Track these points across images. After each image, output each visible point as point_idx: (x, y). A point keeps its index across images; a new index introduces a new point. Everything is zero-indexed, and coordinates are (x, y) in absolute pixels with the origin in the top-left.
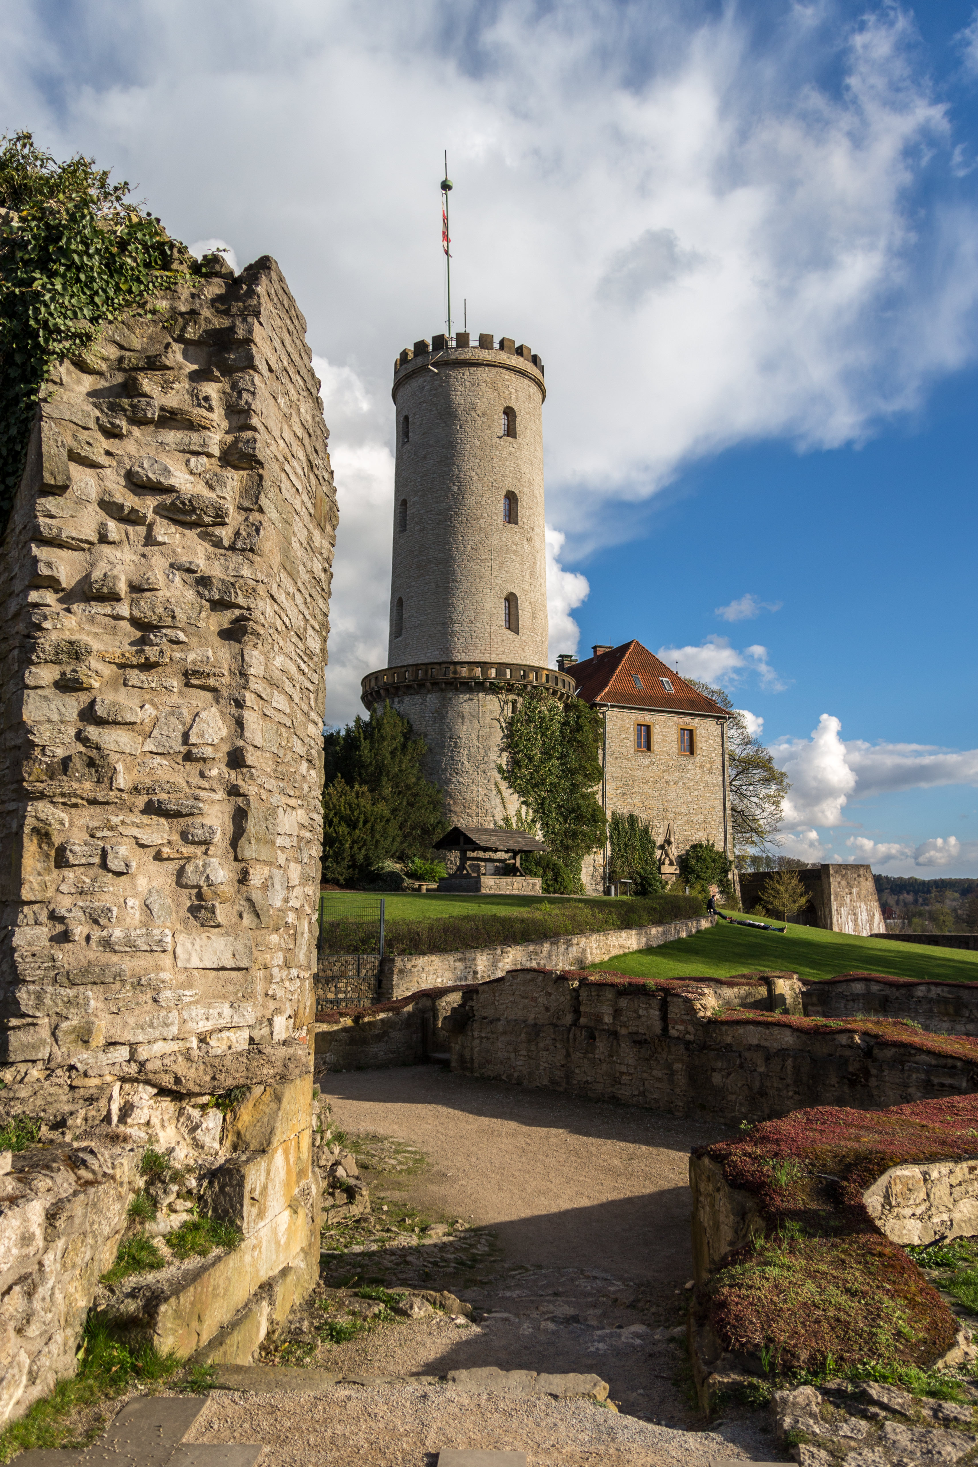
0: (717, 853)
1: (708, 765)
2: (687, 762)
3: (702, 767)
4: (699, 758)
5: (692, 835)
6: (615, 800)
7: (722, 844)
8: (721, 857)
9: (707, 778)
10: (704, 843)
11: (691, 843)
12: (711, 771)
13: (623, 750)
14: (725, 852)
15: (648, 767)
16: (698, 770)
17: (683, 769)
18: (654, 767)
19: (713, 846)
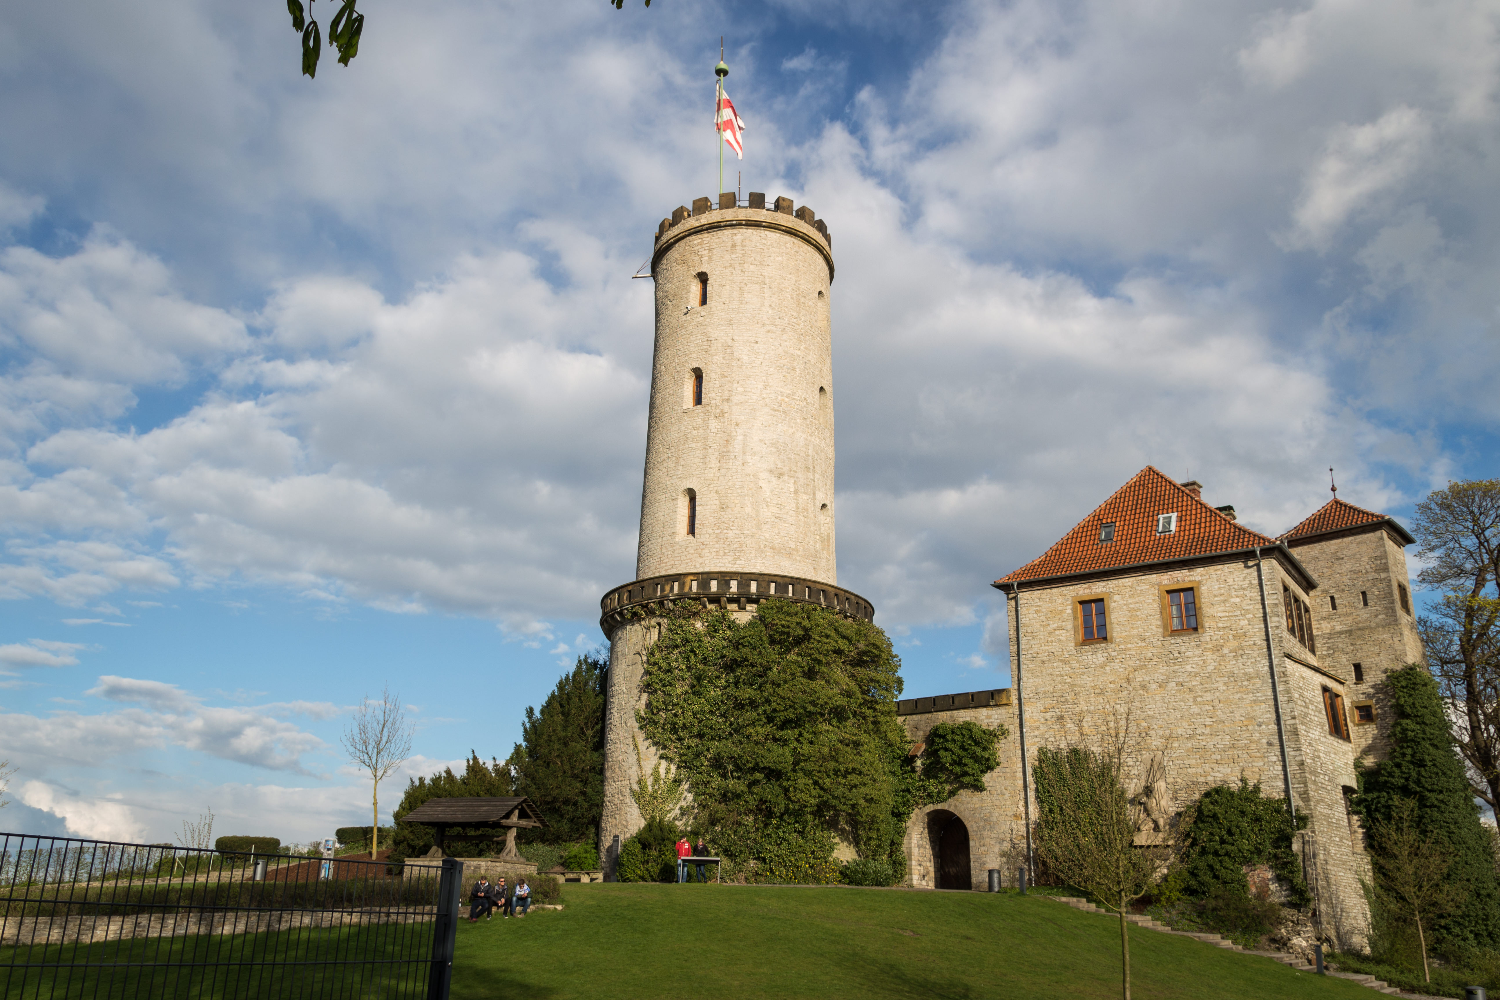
0: (1269, 801)
1: (1233, 644)
2: (1185, 644)
3: (1218, 649)
4: (1210, 634)
5: (1206, 774)
6: (1043, 728)
7: (1281, 784)
8: (1278, 811)
9: (1231, 665)
10: (1235, 785)
11: (1204, 789)
12: (1239, 653)
13: (1056, 648)
14: (1288, 799)
15: (1103, 666)
16: (1209, 655)
17: (1179, 659)
18: (1116, 665)
19: (1257, 789)
